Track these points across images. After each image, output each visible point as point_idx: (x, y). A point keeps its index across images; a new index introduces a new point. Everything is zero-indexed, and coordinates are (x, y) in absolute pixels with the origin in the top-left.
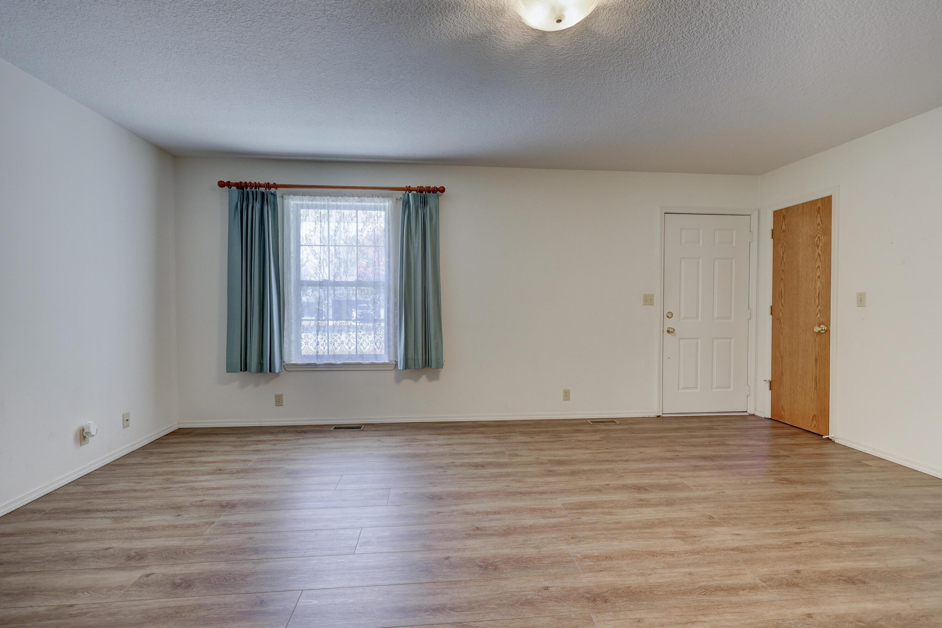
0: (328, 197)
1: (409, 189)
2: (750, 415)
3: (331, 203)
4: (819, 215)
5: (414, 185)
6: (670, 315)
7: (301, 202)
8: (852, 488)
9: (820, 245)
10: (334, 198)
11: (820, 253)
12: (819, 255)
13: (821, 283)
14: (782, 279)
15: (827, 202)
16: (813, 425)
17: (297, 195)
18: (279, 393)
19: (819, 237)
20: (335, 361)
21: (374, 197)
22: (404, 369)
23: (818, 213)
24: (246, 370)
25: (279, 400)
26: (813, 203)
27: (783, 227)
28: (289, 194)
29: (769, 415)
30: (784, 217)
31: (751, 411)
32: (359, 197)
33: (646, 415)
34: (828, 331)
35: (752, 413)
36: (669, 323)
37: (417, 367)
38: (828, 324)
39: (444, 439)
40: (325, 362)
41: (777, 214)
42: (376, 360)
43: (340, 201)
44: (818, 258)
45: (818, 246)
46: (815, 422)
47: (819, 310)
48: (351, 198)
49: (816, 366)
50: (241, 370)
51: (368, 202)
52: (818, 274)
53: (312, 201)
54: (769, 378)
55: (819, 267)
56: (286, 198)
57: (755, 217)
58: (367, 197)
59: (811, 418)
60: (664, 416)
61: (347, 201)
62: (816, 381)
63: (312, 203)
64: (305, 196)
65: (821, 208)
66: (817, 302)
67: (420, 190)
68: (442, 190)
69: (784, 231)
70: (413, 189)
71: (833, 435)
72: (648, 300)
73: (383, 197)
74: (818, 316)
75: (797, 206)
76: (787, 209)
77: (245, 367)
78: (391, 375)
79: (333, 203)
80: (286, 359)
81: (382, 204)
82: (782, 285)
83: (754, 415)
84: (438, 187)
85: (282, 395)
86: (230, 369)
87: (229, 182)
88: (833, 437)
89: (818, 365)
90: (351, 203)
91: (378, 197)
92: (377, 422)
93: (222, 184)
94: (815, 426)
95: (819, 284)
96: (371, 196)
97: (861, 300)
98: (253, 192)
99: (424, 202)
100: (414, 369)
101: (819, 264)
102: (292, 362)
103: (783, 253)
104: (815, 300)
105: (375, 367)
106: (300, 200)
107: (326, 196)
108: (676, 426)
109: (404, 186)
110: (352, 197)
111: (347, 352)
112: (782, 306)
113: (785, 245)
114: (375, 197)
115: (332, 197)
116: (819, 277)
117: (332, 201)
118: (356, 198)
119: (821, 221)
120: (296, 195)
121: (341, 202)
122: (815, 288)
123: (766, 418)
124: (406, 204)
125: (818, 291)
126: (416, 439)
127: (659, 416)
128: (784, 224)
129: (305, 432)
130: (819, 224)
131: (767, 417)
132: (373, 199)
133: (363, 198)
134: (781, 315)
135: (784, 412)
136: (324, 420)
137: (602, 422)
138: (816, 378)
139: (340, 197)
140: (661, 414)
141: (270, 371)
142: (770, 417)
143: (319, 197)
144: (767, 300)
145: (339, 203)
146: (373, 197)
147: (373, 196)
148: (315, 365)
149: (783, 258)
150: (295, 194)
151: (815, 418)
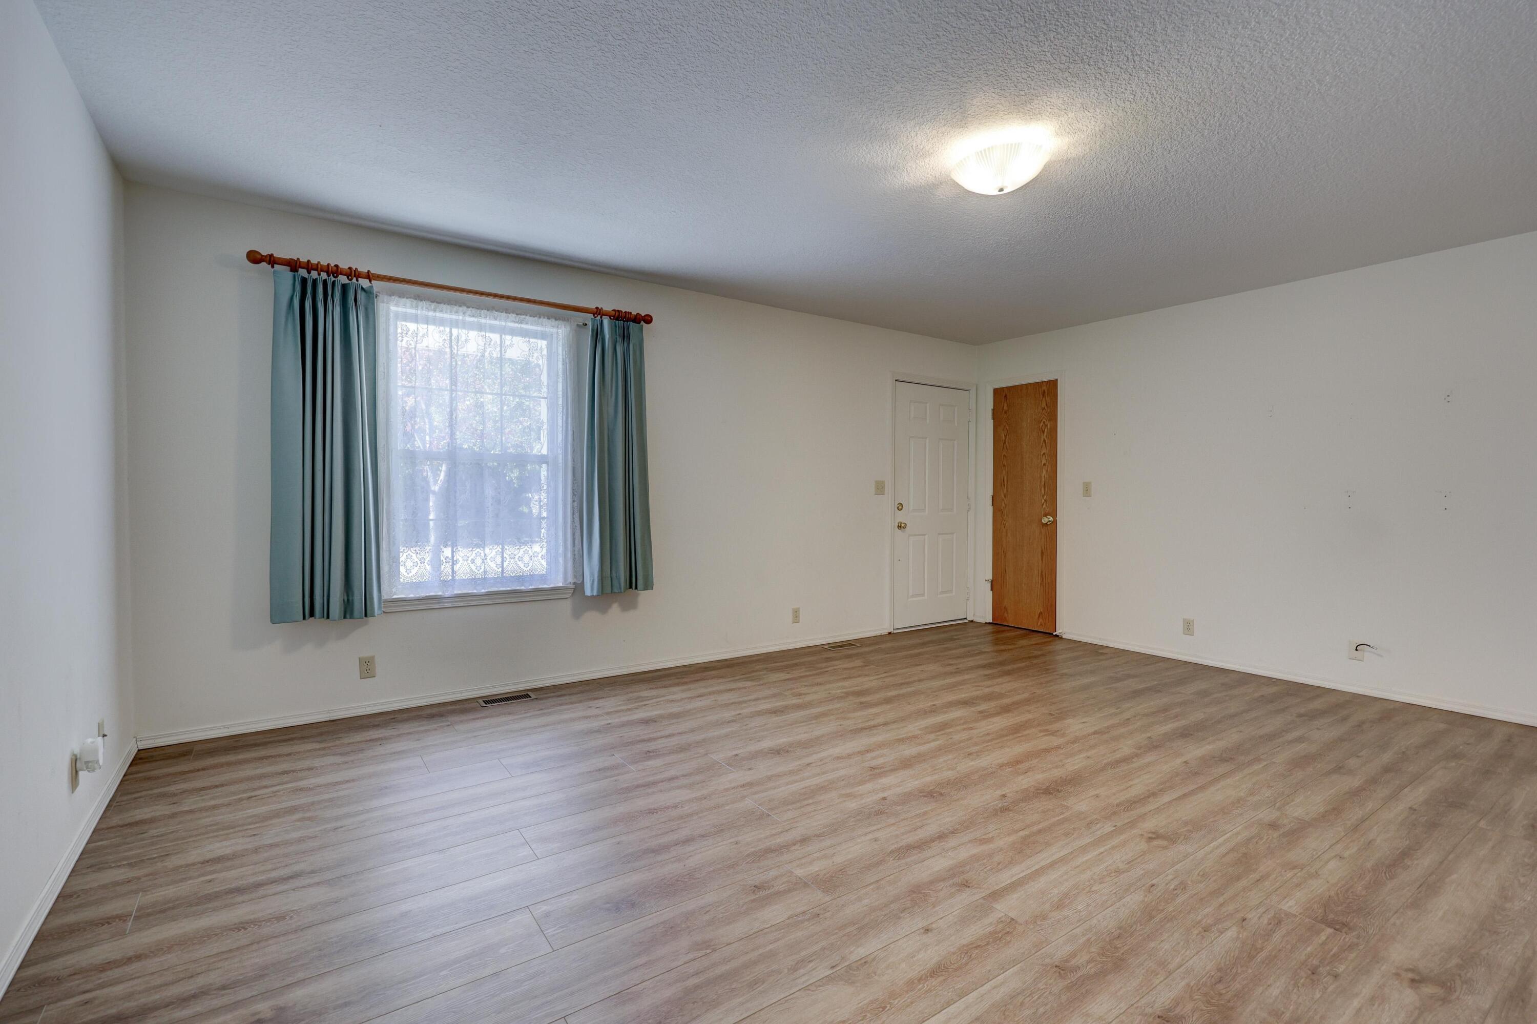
0: (465, 308)
1: (598, 312)
2: (969, 622)
3: (468, 319)
4: (1044, 399)
5: (608, 307)
6: (900, 507)
7: (413, 311)
8: (1116, 673)
9: (1046, 430)
11: (1046, 439)
12: (1044, 441)
13: (1047, 471)
14: (1004, 465)
15: (1053, 384)
16: (1039, 624)
17: (407, 298)
18: (366, 654)
19: (1044, 422)
20: (476, 589)
21: (542, 317)
22: (600, 594)
23: (1043, 396)
24: (315, 617)
25: (367, 668)
26: (1039, 384)
27: (1005, 408)
28: (391, 294)
29: (989, 619)
30: (1006, 396)
31: (970, 618)
32: (517, 314)
33: (878, 633)
34: (1055, 522)
35: (970, 619)
36: (901, 517)
37: (615, 590)
38: (1054, 514)
39: (683, 691)
41: (997, 392)
42: (545, 583)
43: (486, 318)
44: (1044, 444)
45: (1043, 432)
46: (1041, 620)
47: (1045, 500)
48: (504, 314)
49: (1042, 560)
50: (304, 618)
51: (531, 325)
52: (1044, 461)
53: (435, 311)
54: (990, 577)
55: (1044, 454)
56: (385, 300)
57: (973, 392)
58: (530, 316)
59: (1037, 616)
60: (895, 632)
61: (496, 319)
62: (1042, 575)
63: (434, 314)
64: (422, 300)
65: (1046, 391)
66: (1043, 492)
67: (617, 316)
68: (648, 319)
69: (1006, 412)
70: (607, 314)
71: (1060, 631)
72: (880, 488)
73: (556, 319)
74: (1044, 506)
75: (1021, 386)
76: (1010, 389)
77: (310, 611)
78: (566, 606)
82: (1004, 472)
83: (972, 621)
84: (643, 315)
85: (373, 658)
86: (278, 615)
87: (271, 256)
88: (1060, 633)
89: (1044, 559)
90: (503, 323)
91: (549, 318)
92: (544, 685)
93: (254, 258)
94: (1041, 625)
95: (1044, 473)
96: (538, 316)
97: (1087, 490)
98: (325, 282)
99: (626, 337)
100: (612, 592)
101: (1044, 451)
102: (395, 597)
103: (1005, 436)
104: (1040, 490)
106: (412, 307)
107: (460, 306)
108: (918, 641)
109: (592, 306)
110: (506, 313)
111: (492, 573)
112: (1005, 496)
113: (1008, 428)
114: (544, 318)
115: (471, 309)
116: (1044, 465)
117: (470, 316)
118: (513, 316)
119: (1047, 405)
120: (404, 297)
121: (487, 320)
122: (1041, 477)
123: (986, 623)
124: (597, 335)
125: (1043, 480)
126: (642, 697)
127: (890, 633)
128: (1006, 405)
129: (441, 715)
130: (1044, 408)
131: (988, 621)
132: (539, 320)
133: (524, 316)
134: (1003, 505)
135: (1007, 613)
136: (454, 693)
137: (841, 646)
138: (1042, 572)
139: (486, 311)
140: (891, 630)
141: (366, 613)
142: (991, 621)
143: (448, 307)
144: (988, 489)
145: (483, 321)
146: (540, 317)
147: (540, 315)
149: (1005, 442)
151: (1041, 616)
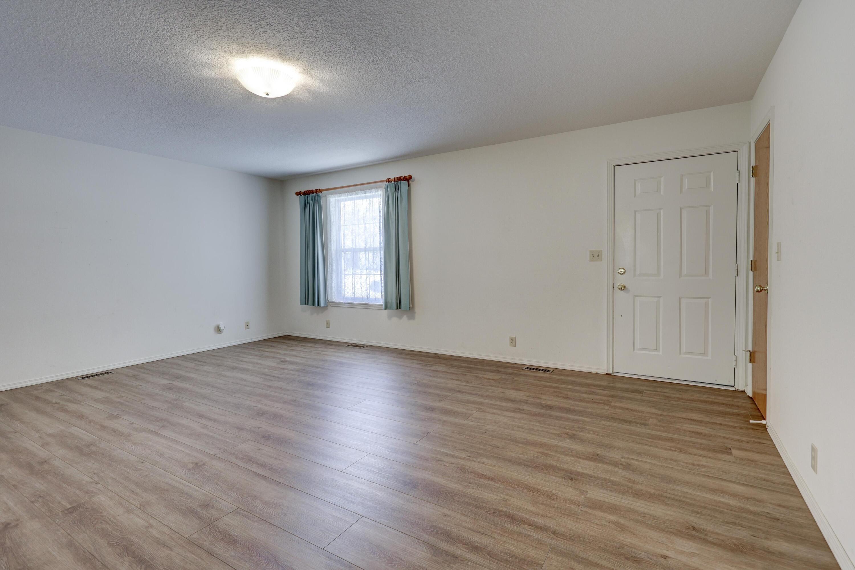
1: (388, 181)
2: (738, 391)
5: (392, 178)
6: (621, 272)
10: (351, 193)
18: (327, 320)
24: (308, 304)
25: (328, 324)
29: (750, 393)
33: (594, 371)
35: (741, 388)
40: (349, 302)
41: (756, 146)
51: (369, 193)
54: (750, 348)
57: (743, 152)
60: (615, 374)
67: (396, 180)
68: (411, 177)
70: (391, 180)
72: (596, 256)
75: (762, 135)
77: (307, 303)
79: (351, 196)
80: (329, 299)
81: (377, 193)
84: (408, 176)
85: (329, 321)
86: (302, 302)
87: (301, 192)
92: (377, 345)
93: (297, 194)
99: (398, 189)
102: (334, 301)
105: (375, 307)
127: (609, 374)
131: (749, 395)
132: (371, 190)
137: (537, 369)
140: (611, 372)
141: (318, 305)
142: (751, 396)
144: (750, 253)
148: (342, 303)
150: (332, 194)
